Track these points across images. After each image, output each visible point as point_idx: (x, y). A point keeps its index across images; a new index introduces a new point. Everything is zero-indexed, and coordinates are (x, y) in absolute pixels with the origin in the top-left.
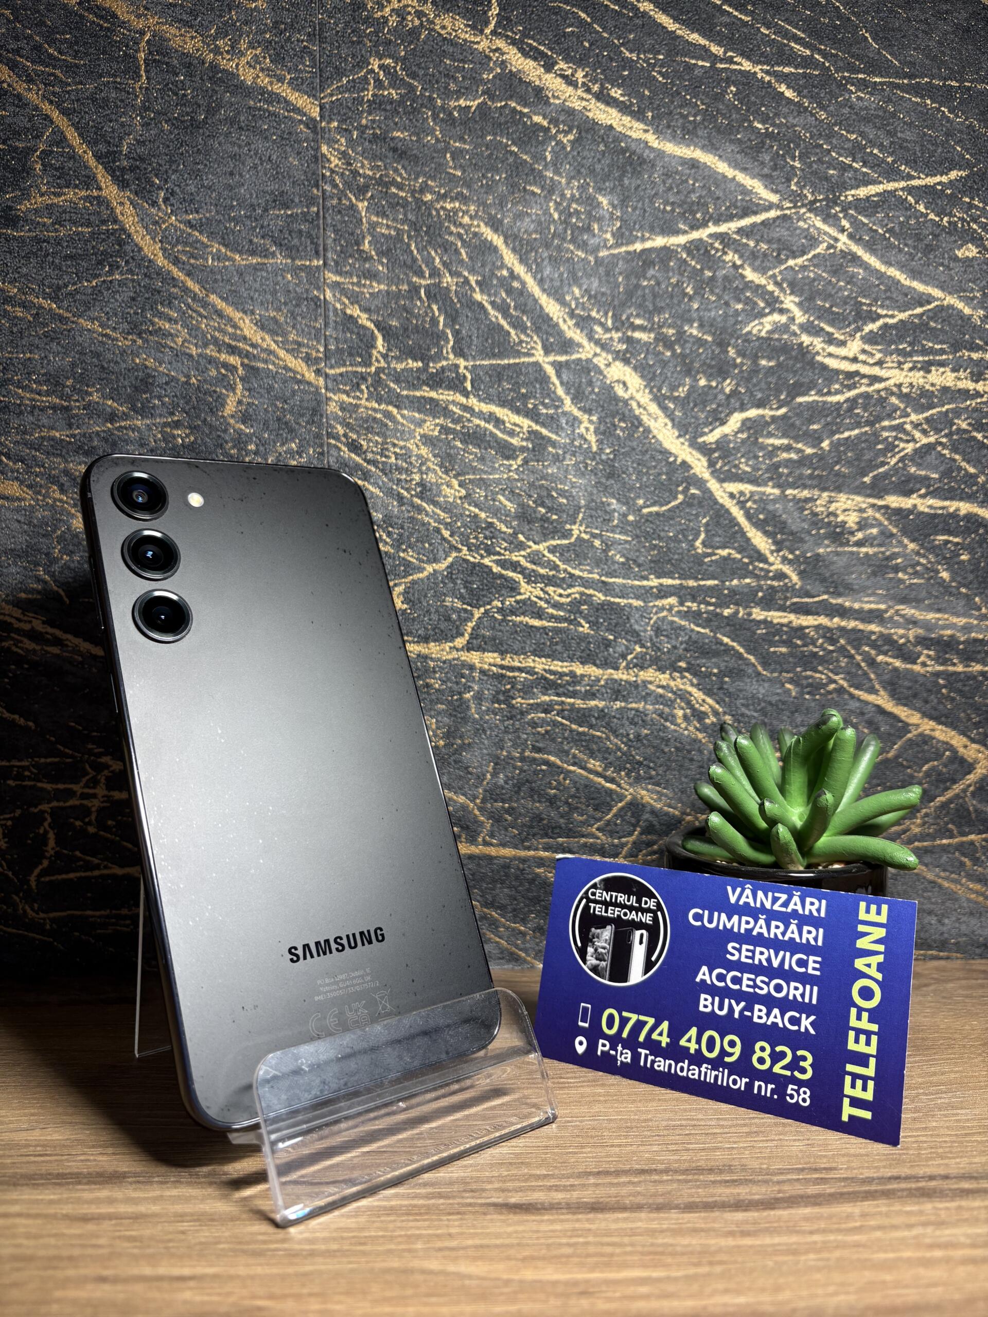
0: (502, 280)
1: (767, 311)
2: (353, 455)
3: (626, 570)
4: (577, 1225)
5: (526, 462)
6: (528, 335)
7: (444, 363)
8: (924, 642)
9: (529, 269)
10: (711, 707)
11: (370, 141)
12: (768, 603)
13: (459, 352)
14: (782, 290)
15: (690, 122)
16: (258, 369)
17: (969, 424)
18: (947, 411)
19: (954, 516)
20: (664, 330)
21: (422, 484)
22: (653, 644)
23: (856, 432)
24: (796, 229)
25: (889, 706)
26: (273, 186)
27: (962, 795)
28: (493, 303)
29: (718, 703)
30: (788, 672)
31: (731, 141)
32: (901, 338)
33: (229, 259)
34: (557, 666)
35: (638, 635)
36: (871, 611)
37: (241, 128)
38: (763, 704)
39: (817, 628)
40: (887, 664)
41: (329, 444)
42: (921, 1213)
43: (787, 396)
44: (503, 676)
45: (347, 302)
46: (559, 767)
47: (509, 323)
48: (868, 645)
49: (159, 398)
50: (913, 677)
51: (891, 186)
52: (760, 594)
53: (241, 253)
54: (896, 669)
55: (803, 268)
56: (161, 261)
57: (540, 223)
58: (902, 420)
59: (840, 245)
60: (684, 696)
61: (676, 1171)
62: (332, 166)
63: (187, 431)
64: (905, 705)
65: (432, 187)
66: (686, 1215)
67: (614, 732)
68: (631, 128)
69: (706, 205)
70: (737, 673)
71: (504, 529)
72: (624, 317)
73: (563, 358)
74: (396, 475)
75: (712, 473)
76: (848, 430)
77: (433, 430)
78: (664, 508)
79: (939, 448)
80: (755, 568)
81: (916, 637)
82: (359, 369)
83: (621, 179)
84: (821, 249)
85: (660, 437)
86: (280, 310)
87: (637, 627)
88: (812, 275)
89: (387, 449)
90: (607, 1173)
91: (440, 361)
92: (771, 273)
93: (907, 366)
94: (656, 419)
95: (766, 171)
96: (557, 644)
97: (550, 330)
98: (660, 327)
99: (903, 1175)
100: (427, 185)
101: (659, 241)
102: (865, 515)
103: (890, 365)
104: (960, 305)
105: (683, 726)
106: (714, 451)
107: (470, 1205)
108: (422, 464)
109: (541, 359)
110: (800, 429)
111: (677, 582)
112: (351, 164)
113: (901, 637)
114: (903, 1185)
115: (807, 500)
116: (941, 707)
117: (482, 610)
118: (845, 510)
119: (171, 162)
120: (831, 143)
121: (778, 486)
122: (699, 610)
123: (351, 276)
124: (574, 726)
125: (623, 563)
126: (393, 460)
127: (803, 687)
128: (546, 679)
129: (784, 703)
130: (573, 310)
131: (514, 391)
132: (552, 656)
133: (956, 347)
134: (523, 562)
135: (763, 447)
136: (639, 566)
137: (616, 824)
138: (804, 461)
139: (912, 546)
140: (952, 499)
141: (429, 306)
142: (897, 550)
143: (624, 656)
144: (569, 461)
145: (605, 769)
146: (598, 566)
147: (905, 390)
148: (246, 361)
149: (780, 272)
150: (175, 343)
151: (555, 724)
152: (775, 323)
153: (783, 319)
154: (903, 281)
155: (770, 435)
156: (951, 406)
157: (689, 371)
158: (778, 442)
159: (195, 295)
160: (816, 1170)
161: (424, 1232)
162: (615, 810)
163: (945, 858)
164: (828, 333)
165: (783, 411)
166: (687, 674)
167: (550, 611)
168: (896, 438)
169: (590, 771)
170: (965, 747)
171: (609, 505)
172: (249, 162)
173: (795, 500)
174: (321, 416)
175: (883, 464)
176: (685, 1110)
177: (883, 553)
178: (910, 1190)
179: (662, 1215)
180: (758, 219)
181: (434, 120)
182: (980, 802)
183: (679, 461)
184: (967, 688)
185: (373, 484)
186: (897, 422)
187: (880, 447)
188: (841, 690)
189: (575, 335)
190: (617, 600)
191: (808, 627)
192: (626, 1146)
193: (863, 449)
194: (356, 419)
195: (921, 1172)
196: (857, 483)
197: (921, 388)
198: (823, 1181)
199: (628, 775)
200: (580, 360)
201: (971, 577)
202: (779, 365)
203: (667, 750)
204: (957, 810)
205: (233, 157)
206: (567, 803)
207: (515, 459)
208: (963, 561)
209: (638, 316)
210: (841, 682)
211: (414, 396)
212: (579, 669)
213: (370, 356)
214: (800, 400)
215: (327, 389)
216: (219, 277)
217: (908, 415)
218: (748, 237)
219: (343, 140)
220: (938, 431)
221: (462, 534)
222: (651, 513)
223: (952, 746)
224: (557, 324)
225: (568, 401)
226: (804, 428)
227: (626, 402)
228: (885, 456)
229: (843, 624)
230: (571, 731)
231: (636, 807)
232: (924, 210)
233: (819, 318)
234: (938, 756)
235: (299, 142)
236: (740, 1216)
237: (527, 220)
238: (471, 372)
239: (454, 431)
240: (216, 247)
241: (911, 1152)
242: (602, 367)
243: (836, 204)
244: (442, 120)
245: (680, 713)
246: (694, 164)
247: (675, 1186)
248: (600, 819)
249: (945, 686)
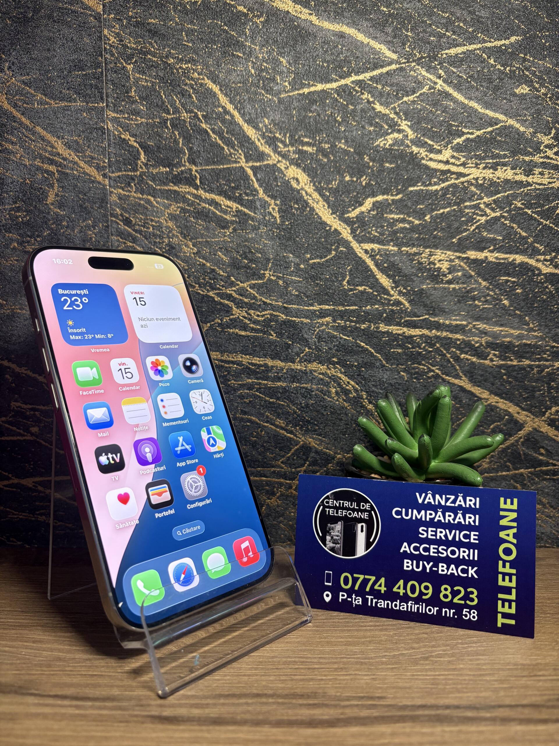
0: (219, 115)
1: (390, 131)
2: (126, 227)
3: (298, 299)
4: (200, 734)
5: (235, 230)
6: (235, 150)
7: (183, 168)
8: (491, 345)
9: (236, 108)
10: (353, 387)
11: (134, 26)
12: (389, 321)
13: (192, 161)
14: (400, 117)
15: (339, 8)
16: (67, 174)
17: (522, 204)
18: (508, 196)
19: (512, 264)
20: (323, 145)
21: (169, 245)
22: (316, 347)
23: (448, 209)
24: (408, 77)
25: (468, 386)
26: (75, 56)
27: (516, 444)
28: (213, 130)
29: (357, 384)
30: (402, 365)
31: (366, 20)
32: (477, 149)
33: (47, 103)
34: (256, 360)
35: (307, 341)
36: (457, 326)
37: (55, 21)
38: (386, 385)
39: (421, 336)
40: (467, 359)
41: (112, 220)
42: (432, 734)
43: (403, 186)
44: (222, 366)
45: (121, 130)
46: (257, 424)
47: (223, 143)
48: (454, 347)
49: (7, 193)
50: (484, 368)
51: (472, 47)
52: (385, 315)
53: (55, 99)
54: (473, 363)
55: (414, 102)
56: (6, 106)
57: (242, 75)
58: (478, 202)
59: (438, 87)
60: (335, 379)
61: (279, 696)
62: (111, 42)
63: (25, 214)
64: (478, 386)
65: (173, 54)
66: (275, 730)
67: (292, 402)
68: (301, 12)
69: (350, 62)
70: (369, 365)
71: (222, 273)
72: (297, 137)
73: (258, 164)
74: (153, 239)
75: (354, 237)
76: (443, 208)
77: (176, 211)
78: (323, 260)
79: (503, 220)
80: (381, 297)
81: (486, 343)
82: (130, 173)
83: (294, 46)
84: (425, 90)
85: (320, 214)
86: (80, 136)
87: (305, 336)
88: (419, 107)
89: (148, 223)
90: (233, 696)
91: (180, 167)
92: (393, 106)
93: (481, 166)
94: (317, 203)
95: (389, 39)
96: (256, 346)
97: (250, 146)
98: (320, 143)
99: (429, 704)
100: (170, 53)
101: (320, 87)
102: (454, 263)
103: (470, 165)
104: (517, 125)
105: (335, 398)
106: (355, 223)
107: (136, 716)
108: (170, 232)
109: (243, 165)
110: (411, 208)
111: (332, 307)
112: (122, 41)
113: (477, 342)
114: (427, 712)
115: (415, 254)
116: (502, 388)
117: (209, 325)
118: (440, 261)
119: (12, 44)
120: (432, 19)
121: (397, 245)
122: (346, 325)
123: (124, 114)
124: (267, 398)
125: (297, 296)
126: (151, 229)
127: (412, 374)
128: (249, 368)
129: (399, 384)
130: (264, 133)
131: (227, 185)
132: (253, 354)
133: (514, 153)
134: (234, 294)
135: (386, 220)
136: (307, 297)
137: (293, 460)
138: (414, 229)
139: (484, 283)
140: (510, 253)
141: (173, 132)
142: (474, 286)
143: (298, 355)
144: (263, 230)
145: (286, 426)
146: (281, 297)
147: (480, 182)
148: (60, 169)
149: (398, 106)
150: (16, 157)
151: (256, 397)
152: (395, 139)
153: (401, 136)
154: (480, 110)
155: (391, 212)
156: (511, 192)
157: (340, 172)
158: (396, 217)
159: (27, 127)
160: (372, 698)
161: (99, 734)
162: (293, 451)
163: (504, 484)
164: (429, 145)
165: (399, 196)
166: (338, 366)
167: (252, 325)
168: (474, 213)
169: (277, 426)
170: (518, 413)
171: (288, 258)
172: (60, 42)
173: (408, 254)
174: (107, 203)
175: (466, 230)
176: (301, 650)
177: (465, 288)
178: (429, 716)
179: (258, 729)
180: (385, 70)
181: (175, 11)
182: (528, 448)
183: (333, 229)
184: (520, 375)
185: (139, 245)
186: (475, 202)
187: (463, 219)
188: (437, 376)
189: (267, 150)
190: (294, 319)
191: (415, 336)
192: (253, 675)
193: (452, 220)
194: (128, 205)
195: (442, 702)
196: (449, 242)
197: (490, 180)
198: (374, 706)
199: (301, 429)
200: (268, 164)
201: (523, 304)
202: (398, 167)
203: (325, 413)
204: (512, 453)
205: (50, 39)
206: (263, 446)
207: (228, 228)
208: (518, 293)
209: (305, 136)
210: (437, 371)
211: (164, 190)
212: (270, 363)
213: (137, 165)
214: (411, 189)
215: (110, 186)
216: (42, 115)
217: (482, 198)
218: (377, 81)
219: (117, 26)
220: (502, 208)
221: (195, 277)
222: (314, 263)
223: (510, 412)
224: (253, 143)
225: (261, 191)
226: (414, 207)
227: (298, 191)
228: (467, 225)
229: (439, 334)
230: (266, 401)
231: (306, 449)
232: (493, 63)
233: (424, 135)
234: (501, 419)
235: (90, 28)
236: (309, 731)
237: (235, 74)
238: (199, 174)
239: (189, 211)
240: (39, 96)
241: (440, 687)
242: (283, 169)
243: (436, 60)
244: (180, 11)
245: (334, 390)
246: (342, 35)
247: (274, 707)
248: (283, 456)
249: (505, 374)
